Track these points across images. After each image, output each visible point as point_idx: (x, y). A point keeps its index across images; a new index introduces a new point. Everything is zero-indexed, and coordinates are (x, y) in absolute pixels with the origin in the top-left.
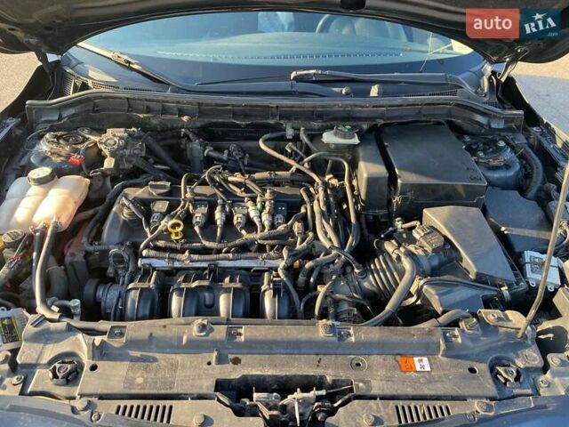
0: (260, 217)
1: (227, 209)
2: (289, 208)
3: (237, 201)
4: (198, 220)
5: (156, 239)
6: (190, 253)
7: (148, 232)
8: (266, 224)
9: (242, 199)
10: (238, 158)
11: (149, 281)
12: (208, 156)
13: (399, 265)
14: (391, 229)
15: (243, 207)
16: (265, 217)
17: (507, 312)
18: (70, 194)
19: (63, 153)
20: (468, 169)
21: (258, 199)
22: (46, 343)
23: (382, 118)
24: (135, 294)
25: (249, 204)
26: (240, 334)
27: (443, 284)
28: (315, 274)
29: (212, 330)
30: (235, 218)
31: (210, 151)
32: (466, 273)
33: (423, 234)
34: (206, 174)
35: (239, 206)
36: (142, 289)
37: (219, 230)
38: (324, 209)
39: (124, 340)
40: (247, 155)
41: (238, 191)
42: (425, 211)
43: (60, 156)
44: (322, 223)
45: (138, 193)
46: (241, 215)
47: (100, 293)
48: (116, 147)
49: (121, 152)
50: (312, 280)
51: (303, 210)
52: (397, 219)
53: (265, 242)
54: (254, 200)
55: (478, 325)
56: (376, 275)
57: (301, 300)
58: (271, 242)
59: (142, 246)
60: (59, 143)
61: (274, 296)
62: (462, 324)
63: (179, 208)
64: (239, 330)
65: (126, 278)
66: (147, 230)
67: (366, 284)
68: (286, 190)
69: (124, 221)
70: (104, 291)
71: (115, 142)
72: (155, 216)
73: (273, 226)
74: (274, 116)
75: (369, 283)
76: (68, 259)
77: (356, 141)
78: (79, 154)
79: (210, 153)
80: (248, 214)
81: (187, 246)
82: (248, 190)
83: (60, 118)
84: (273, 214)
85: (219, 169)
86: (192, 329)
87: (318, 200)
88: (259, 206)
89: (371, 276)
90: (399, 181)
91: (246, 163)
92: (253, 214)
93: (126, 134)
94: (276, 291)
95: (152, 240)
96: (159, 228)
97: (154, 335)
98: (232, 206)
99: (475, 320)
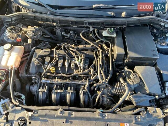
0: (80, 65)
1: (69, 61)
2: (90, 61)
3: (72, 58)
4: (60, 66)
5: (47, 72)
6: (57, 79)
7: (44, 69)
8: (82, 68)
9: (74, 57)
10: (73, 36)
11: (45, 89)
12: (63, 35)
13: (124, 87)
14: (123, 70)
15: (74, 60)
16: (81, 65)
17: (157, 108)
18: (18, 55)
19: (14, 37)
20: (153, 50)
21: (79, 58)
22: (16, 113)
23: (125, 25)
24: (41, 93)
25: (76, 59)
26: (72, 114)
27: (138, 97)
28: (97, 87)
29: (64, 113)
30: (72, 64)
31: (64, 33)
32: (145, 91)
33: (133, 77)
34: (62, 47)
35: (73, 60)
36: (43, 92)
37: (66, 69)
38: (101, 64)
39: (38, 115)
40: (76, 35)
41: (73, 54)
42: (135, 67)
43: (13, 38)
44: (100, 70)
45: (40, 53)
46: (74, 64)
47: (31, 88)
48: (31, 36)
49: (33, 37)
50: (95, 89)
51: (94, 62)
52: (126, 67)
53: (81, 76)
54: (78, 57)
55: (146, 115)
56: (116, 90)
57: (92, 97)
58: (83, 76)
59: (42, 75)
60: (12, 32)
61: (83, 96)
62: (141, 113)
63: (53, 60)
64: (72, 113)
65: (38, 86)
66: (44, 68)
67: (113, 91)
68: (89, 53)
69: (36, 65)
70: (32, 87)
71: (31, 34)
72: (46, 63)
73: (84, 69)
74: (86, 24)
75: (114, 91)
76: (20, 75)
77: (115, 35)
78: (19, 37)
79: (64, 34)
80: (76, 63)
81: (56, 75)
82: (76, 54)
83: (12, 21)
84: (84, 64)
85: (67, 44)
86: (58, 112)
87: (100, 59)
88: (80, 61)
89: (115, 90)
90: (128, 55)
91: (76, 37)
92: (78, 64)
93: (34, 30)
94: (84, 94)
95: (45, 73)
96: (48, 68)
97: (47, 114)
98: (71, 60)
99: (146, 112)
